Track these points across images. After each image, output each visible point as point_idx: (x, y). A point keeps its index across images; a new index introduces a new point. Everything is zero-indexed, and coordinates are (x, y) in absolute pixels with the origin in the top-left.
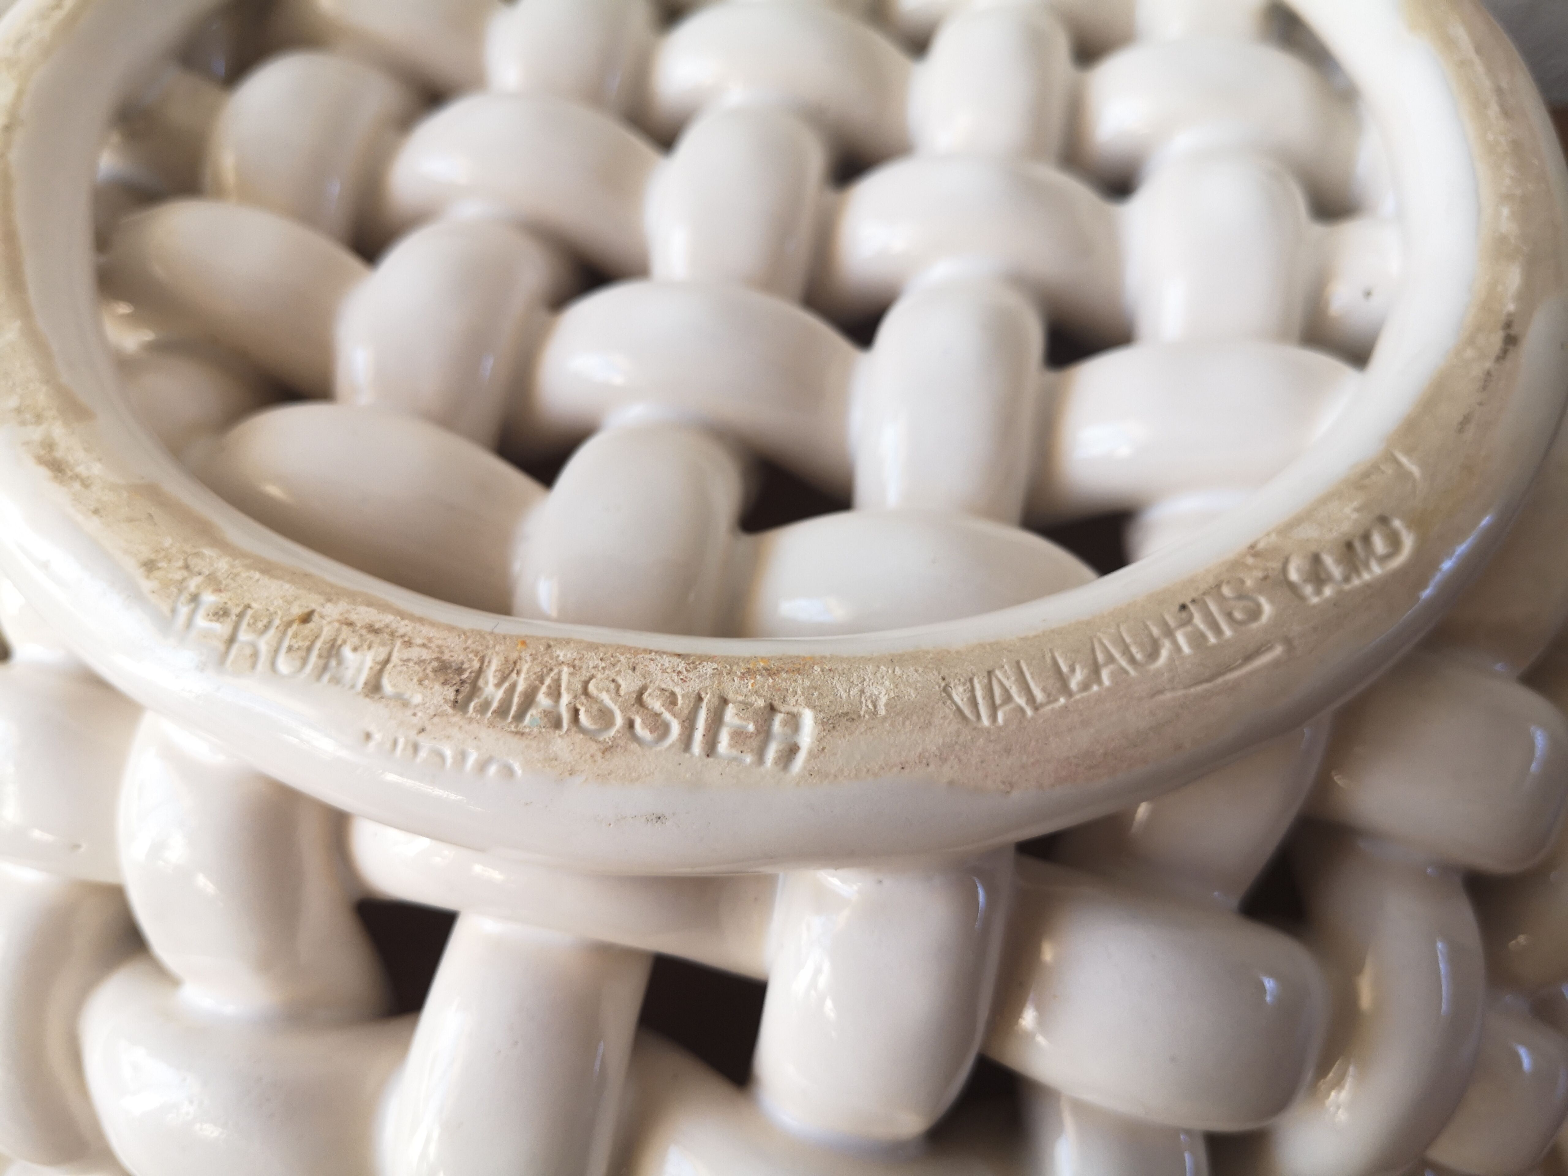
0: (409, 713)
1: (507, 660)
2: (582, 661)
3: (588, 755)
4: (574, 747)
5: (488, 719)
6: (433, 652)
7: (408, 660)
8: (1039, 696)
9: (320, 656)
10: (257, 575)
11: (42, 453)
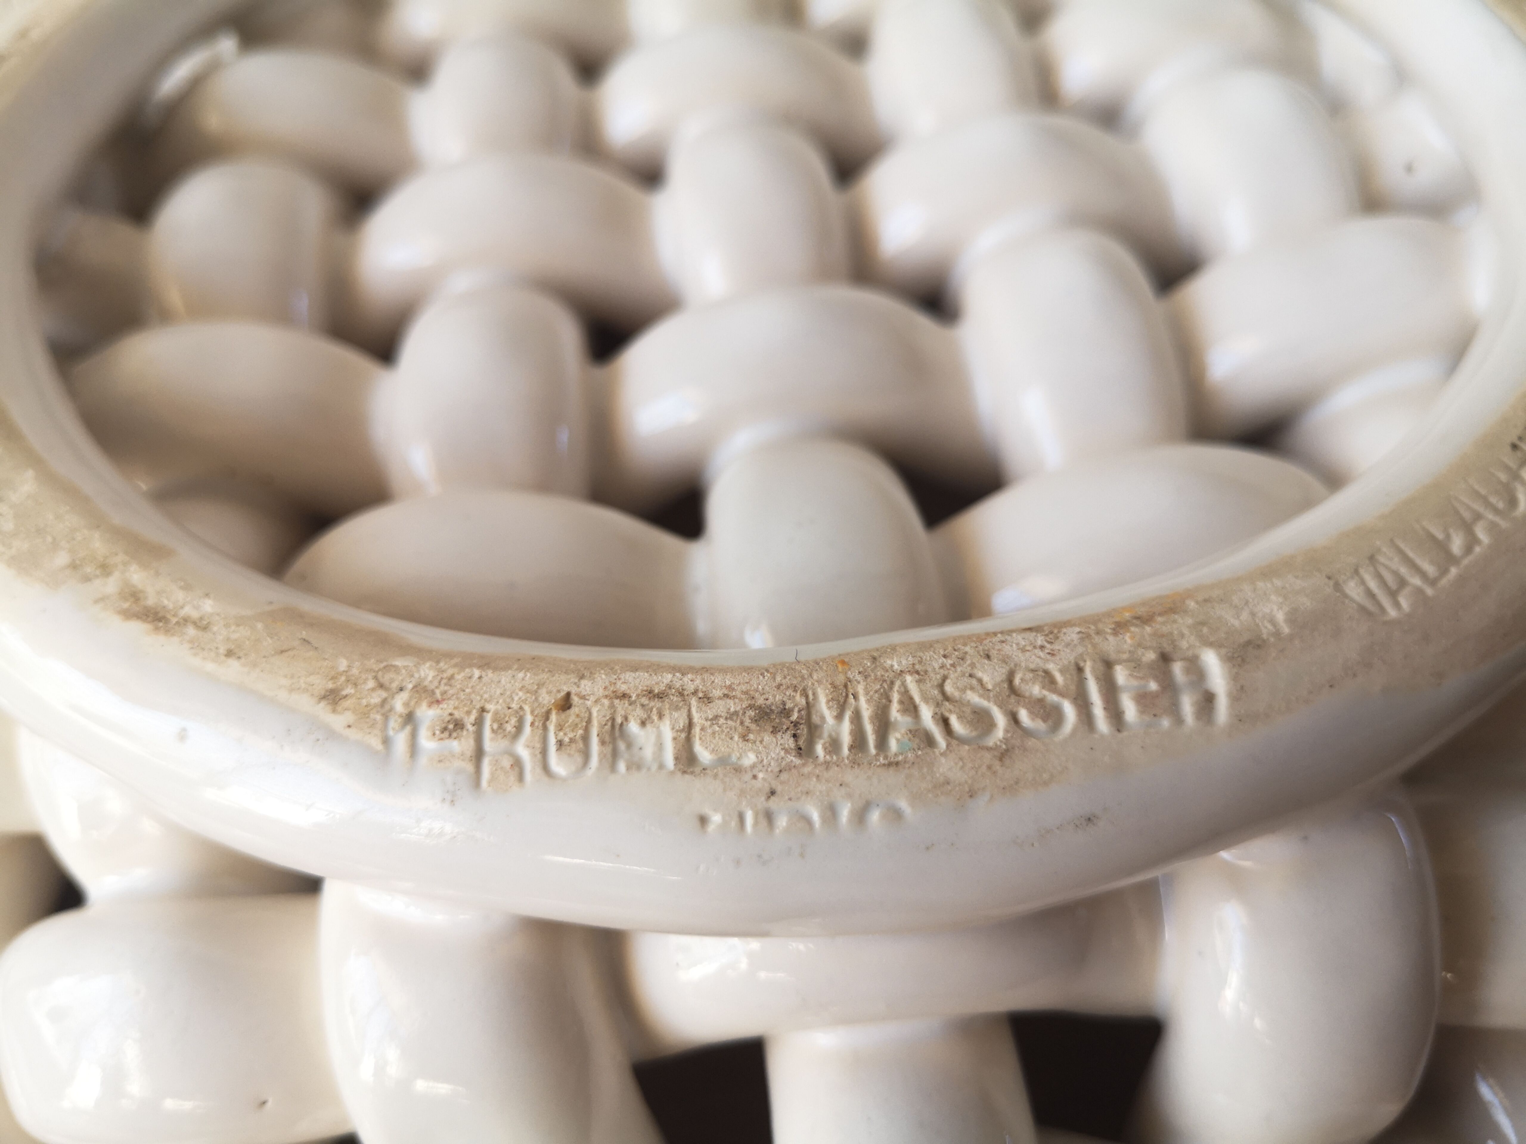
0: (747, 777)
1: (834, 686)
2: (923, 664)
3: (984, 768)
4: (963, 762)
5: (848, 758)
6: (741, 700)
7: (716, 717)
8: (1430, 570)
9: (603, 743)
10: (477, 673)
11: (126, 605)
